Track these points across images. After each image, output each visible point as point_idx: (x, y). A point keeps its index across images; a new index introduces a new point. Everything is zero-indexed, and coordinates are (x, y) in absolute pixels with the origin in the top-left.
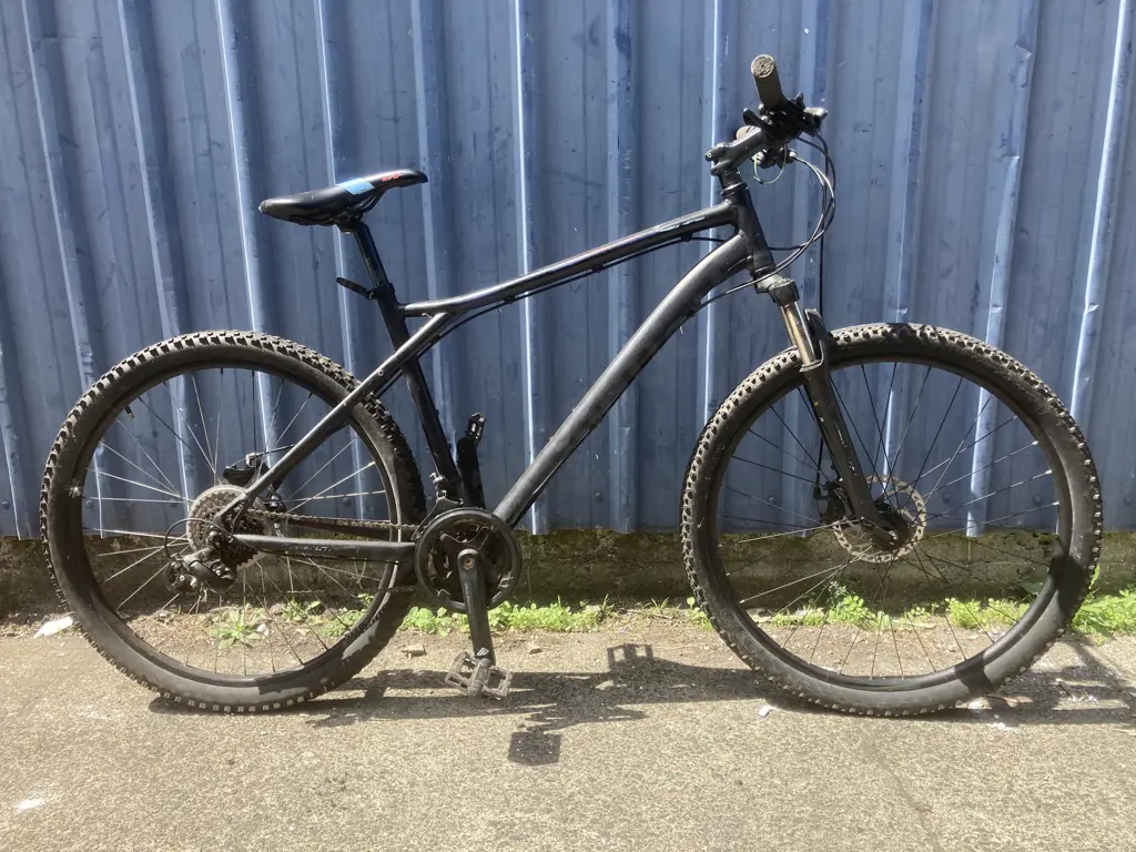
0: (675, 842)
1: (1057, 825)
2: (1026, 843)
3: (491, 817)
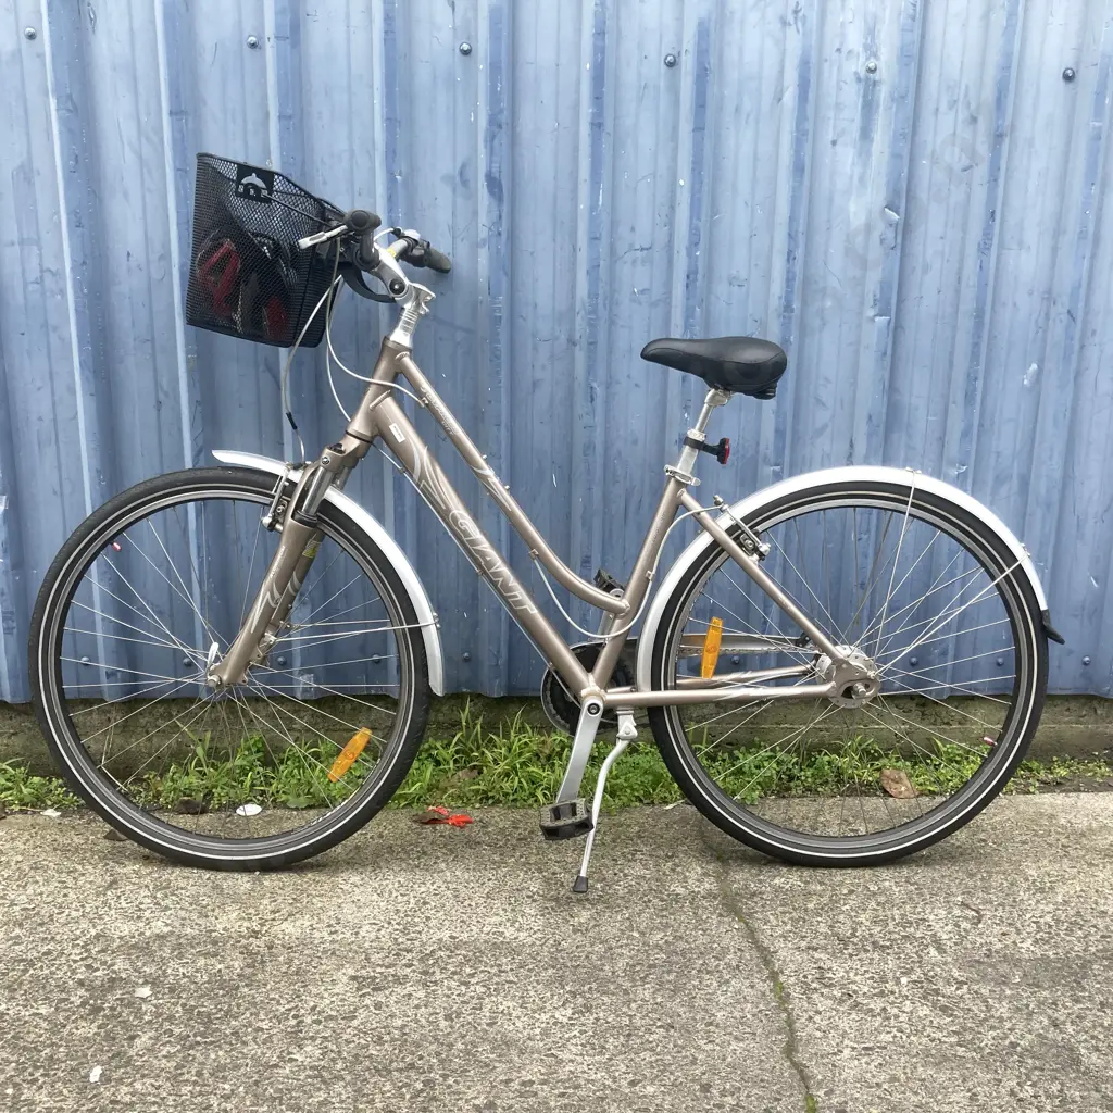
0: (533, 987)
2: (859, 977)
3: (351, 972)
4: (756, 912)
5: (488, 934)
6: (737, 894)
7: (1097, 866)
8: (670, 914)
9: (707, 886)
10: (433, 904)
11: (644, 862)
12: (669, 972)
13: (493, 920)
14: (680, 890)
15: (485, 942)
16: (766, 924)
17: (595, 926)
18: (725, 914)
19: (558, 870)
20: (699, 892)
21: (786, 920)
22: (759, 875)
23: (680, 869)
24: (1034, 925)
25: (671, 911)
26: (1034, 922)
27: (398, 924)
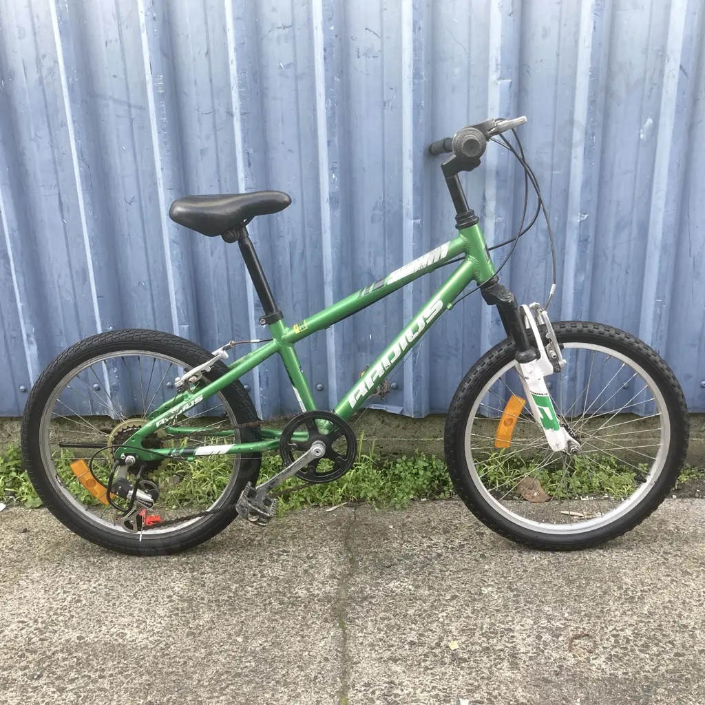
0: (119, 696)
1: (460, 678)
2: (425, 694)
4: (358, 618)
5: (112, 635)
6: (350, 598)
7: (691, 575)
8: (282, 618)
9: (328, 588)
10: (84, 602)
11: (285, 563)
12: (249, 683)
13: (126, 620)
14: (302, 593)
15: (106, 644)
16: (362, 631)
17: (210, 629)
18: (329, 619)
19: (208, 570)
20: (318, 594)
21: (382, 626)
22: (378, 578)
23: (311, 571)
24: (612, 639)
25: (283, 615)
26: (613, 636)
27: (42, 623)
